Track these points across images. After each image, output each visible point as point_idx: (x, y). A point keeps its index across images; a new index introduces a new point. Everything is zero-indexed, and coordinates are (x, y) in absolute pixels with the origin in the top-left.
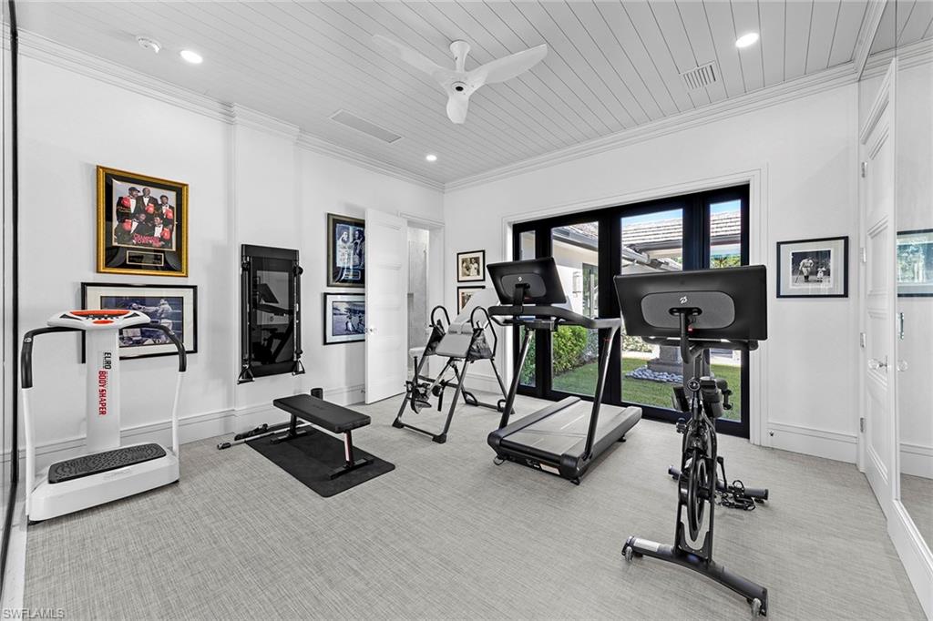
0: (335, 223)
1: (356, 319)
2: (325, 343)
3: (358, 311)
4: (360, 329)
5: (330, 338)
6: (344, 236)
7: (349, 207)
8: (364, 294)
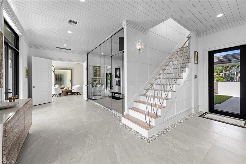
0: (116, 69)
1: (119, 82)
2: (115, 86)
3: (119, 81)
4: (120, 84)
5: (116, 85)
6: (118, 71)
7: (118, 66)
8: (120, 79)
